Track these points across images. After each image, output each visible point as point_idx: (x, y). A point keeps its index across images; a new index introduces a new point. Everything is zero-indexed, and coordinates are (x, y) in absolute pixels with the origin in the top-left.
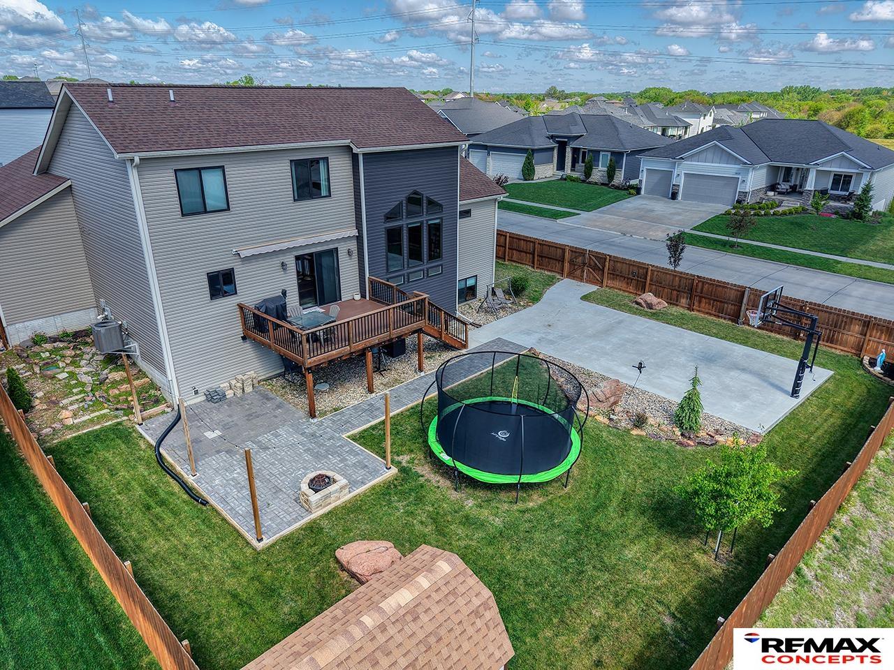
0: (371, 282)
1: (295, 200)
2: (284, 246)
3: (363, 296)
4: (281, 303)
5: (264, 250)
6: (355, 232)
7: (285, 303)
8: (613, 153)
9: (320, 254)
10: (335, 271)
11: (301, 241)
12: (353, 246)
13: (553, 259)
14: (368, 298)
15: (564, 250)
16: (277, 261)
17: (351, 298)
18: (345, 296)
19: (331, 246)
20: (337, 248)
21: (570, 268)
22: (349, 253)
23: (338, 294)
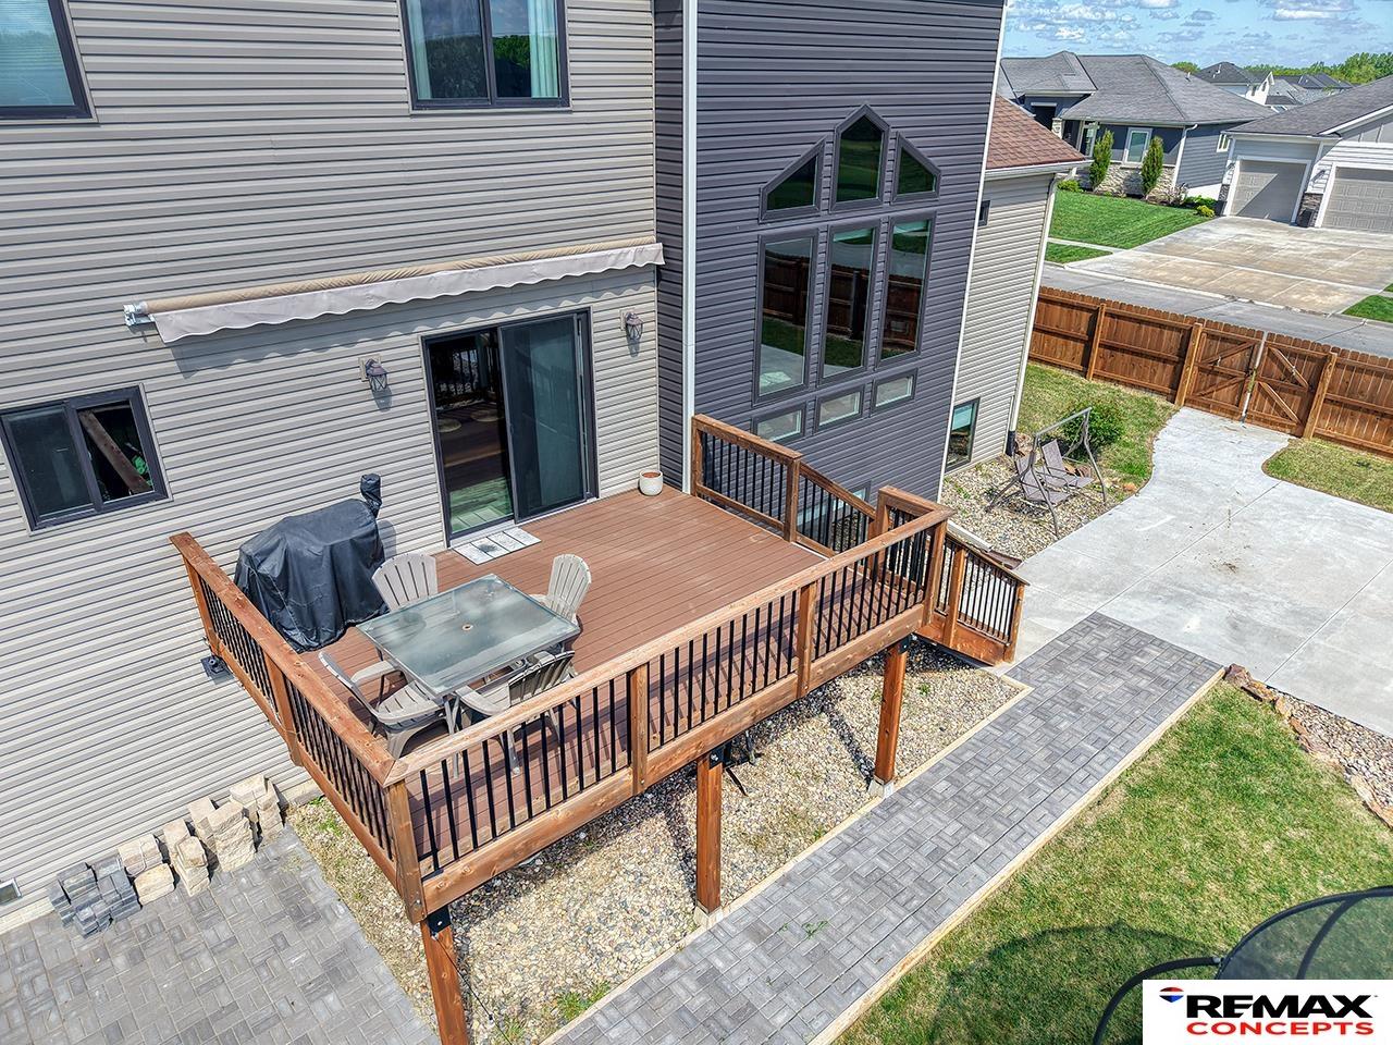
0: (701, 433)
1: (417, 103)
2: (373, 296)
3: (673, 480)
4: (357, 533)
5: (280, 312)
6: (653, 253)
7: (375, 532)
8: (1157, 130)
9: (525, 333)
10: (580, 391)
11: (444, 278)
12: (644, 302)
13: (1148, 356)
14: (687, 488)
15: (1187, 335)
16: (346, 359)
17: (632, 485)
18: (612, 482)
19: (567, 305)
20: (586, 312)
21: (1198, 382)
22: (631, 330)
23: (586, 474)
